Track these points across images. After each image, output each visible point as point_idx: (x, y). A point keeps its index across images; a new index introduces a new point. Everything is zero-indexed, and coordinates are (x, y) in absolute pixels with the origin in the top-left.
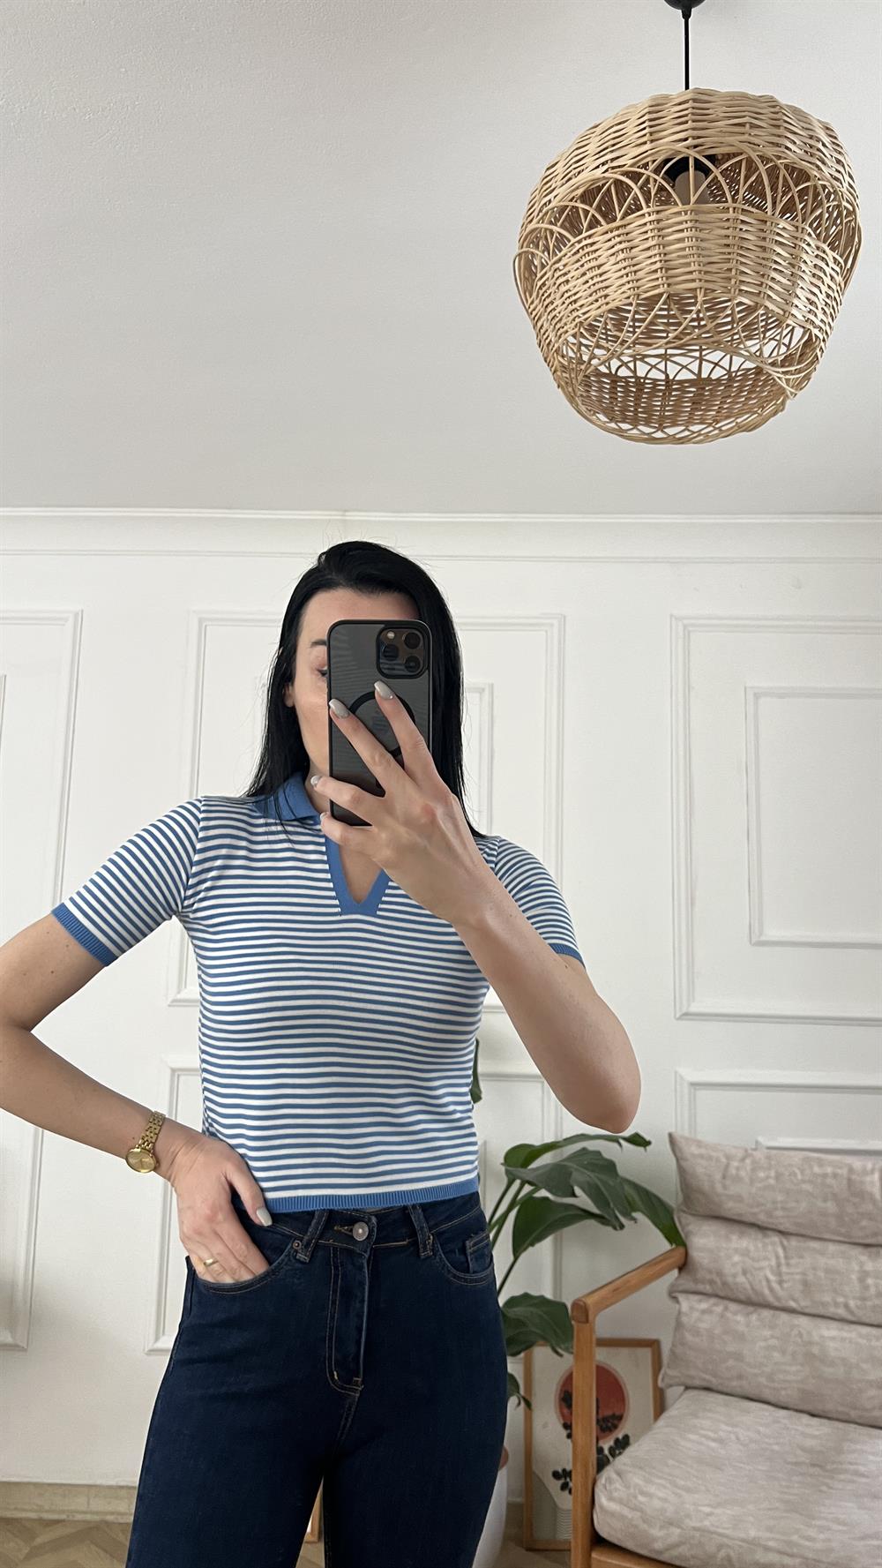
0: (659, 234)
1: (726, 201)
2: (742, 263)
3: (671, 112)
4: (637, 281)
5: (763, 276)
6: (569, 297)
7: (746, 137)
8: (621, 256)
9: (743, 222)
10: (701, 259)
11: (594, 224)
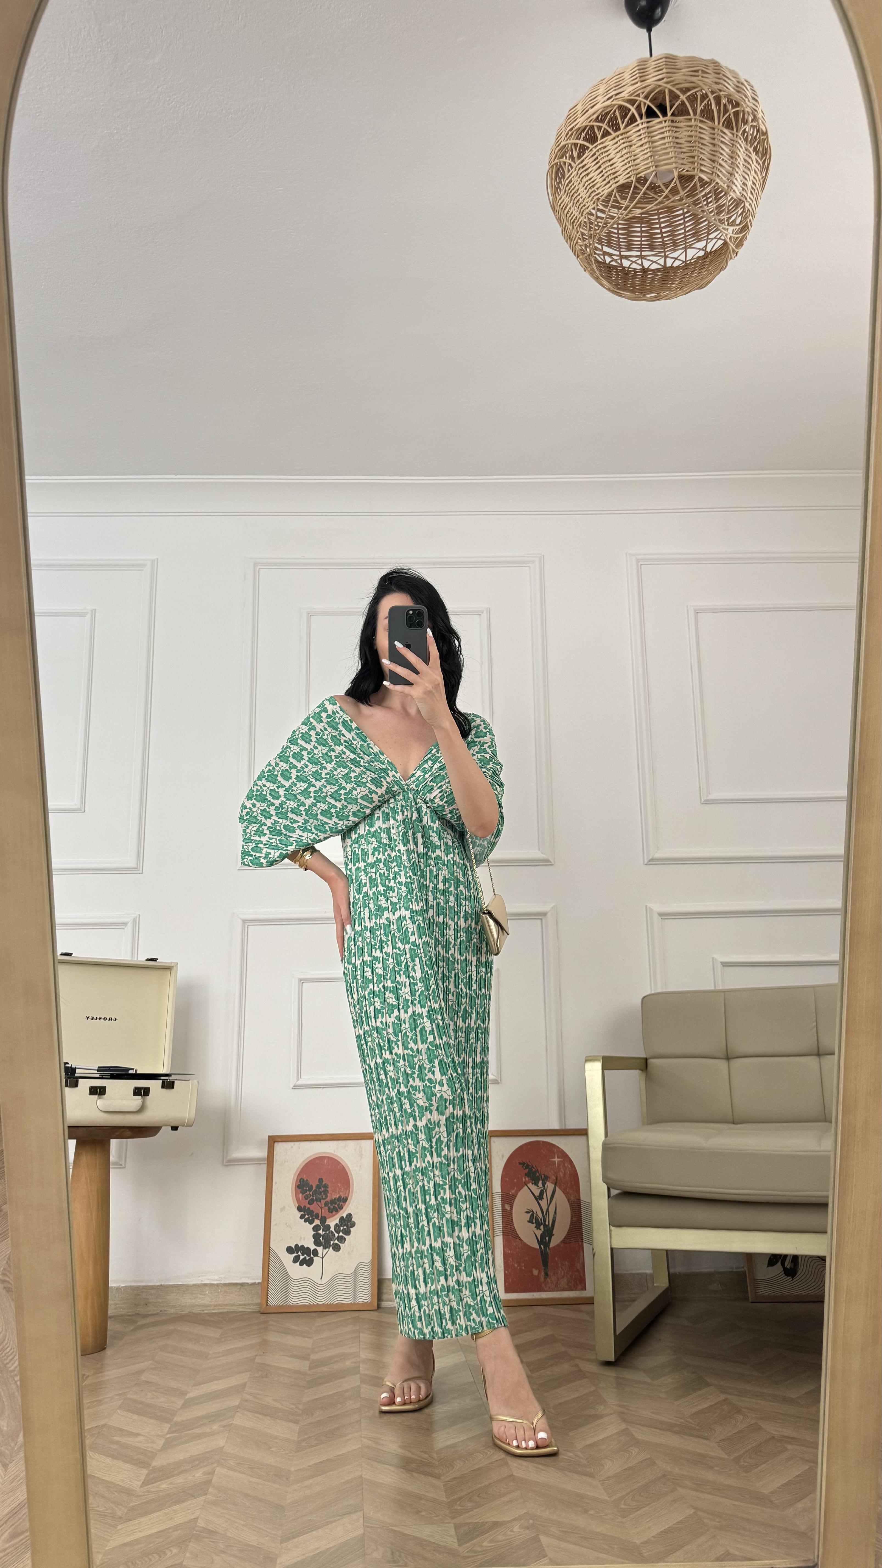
0: (649, 135)
1: (690, 115)
2: (702, 153)
3: (652, 65)
4: (636, 165)
5: (714, 161)
6: (589, 184)
7: (700, 78)
8: (625, 151)
9: (701, 128)
10: (676, 149)
11: (606, 134)
